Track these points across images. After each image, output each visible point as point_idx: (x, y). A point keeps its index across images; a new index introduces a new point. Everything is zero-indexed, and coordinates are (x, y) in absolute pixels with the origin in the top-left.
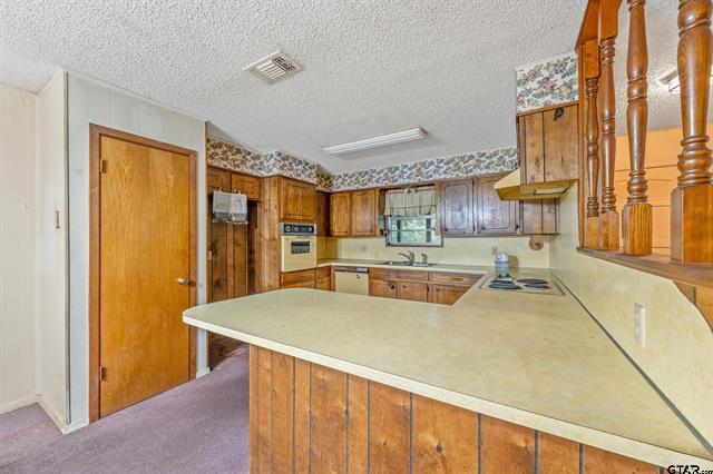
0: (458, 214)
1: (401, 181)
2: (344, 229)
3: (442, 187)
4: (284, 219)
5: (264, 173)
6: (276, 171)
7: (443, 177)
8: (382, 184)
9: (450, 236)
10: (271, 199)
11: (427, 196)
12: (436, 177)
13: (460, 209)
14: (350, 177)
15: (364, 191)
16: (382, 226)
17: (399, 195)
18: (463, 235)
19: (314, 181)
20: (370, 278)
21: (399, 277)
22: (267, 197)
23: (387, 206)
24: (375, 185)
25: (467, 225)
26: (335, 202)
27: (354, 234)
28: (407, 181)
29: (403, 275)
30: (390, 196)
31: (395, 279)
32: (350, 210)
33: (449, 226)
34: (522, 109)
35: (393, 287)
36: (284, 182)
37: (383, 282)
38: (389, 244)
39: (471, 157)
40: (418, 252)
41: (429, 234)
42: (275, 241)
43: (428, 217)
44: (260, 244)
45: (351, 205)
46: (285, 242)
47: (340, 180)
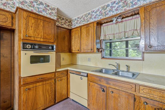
2: (78, 48)
8: (97, 20)
14: (80, 19)
16: (98, 46)
20: (88, 80)
21: (108, 83)
23: (102, 34)
24: (94, 20)
27: (82, 51)
28: (115, 13)
29: (112, 83)
30: (104, 27)
31: (105, 85)
35: (104, 91)
37: (96, 85)
38: (103, 58)
47: (76, 21)
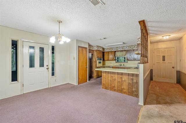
0: (130, 56)
1: (119, 50)
2: (107, 59)
3: (127, 51)
4: (98, 57)
5: (94, 49)
6: (96, 49)
7: (127, 49)
8: (115, 50)
9: (129, 60)
10: (95, 54)
11: (124, 53)
12: (126, 49)
13: (131, 55)
14: (108, 49)
15: (111, 52)
16: (115, 59)
17: (118, 52)
18: (131, 60)
19: (102, 50)
22: (94, 53)
23: (116, 54)
24: (114, 50)
25: (132, 59)
26: (105, 54)
27: (109, 60)
28: (120, 50)
30: (116, 53)
32: (108, 56)
33: (129, 59)
34: (138, 43)
36: (97, 51)
38: (116, 62)
39: (133, 46)
40: (122, 64)
41: (125, 60)
42: (96, 61)
43: (125, 57)
44: (93, 62)
45: (109, 54)
46: (98, 61)
47: (106, 49)
